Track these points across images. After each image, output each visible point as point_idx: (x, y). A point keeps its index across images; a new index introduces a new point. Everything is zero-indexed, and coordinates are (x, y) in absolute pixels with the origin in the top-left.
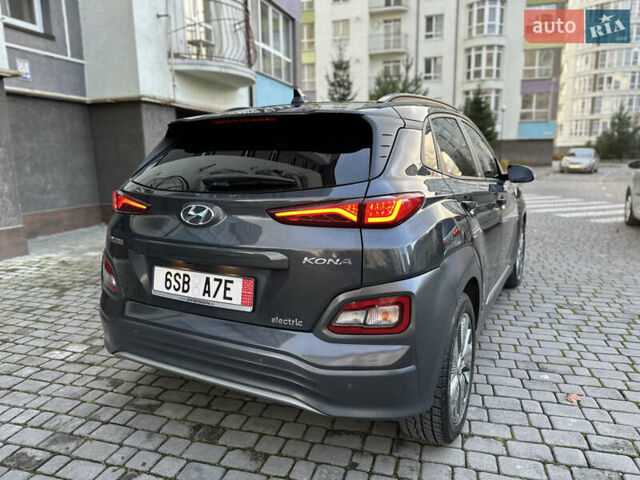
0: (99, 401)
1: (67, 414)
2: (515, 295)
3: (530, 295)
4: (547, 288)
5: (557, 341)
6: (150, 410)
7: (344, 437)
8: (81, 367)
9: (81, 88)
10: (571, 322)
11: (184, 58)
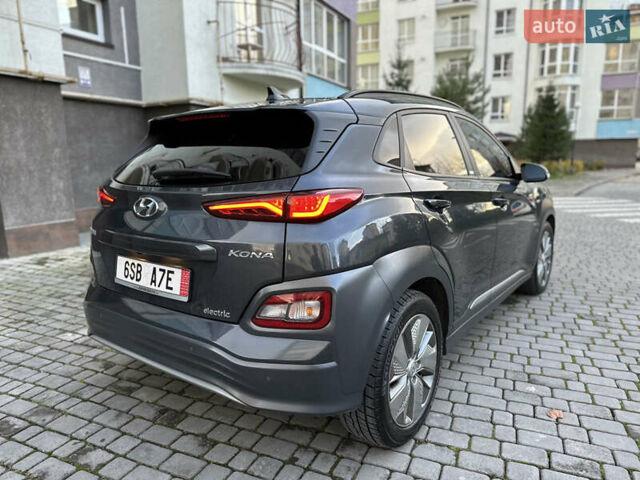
0: (88, 381)
1: (56, 390)
2: (535, 302)
3: (552, 303)
4: (574, 297)
5: (562, 352)
6: (128, 392)
7: (296, 432)
8: (83, 349)
9: (137, 92)
10: (587, 334)
11: (233, 62)
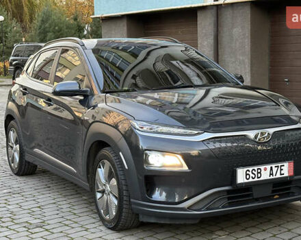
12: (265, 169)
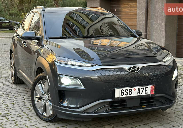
12: (135, 90)
